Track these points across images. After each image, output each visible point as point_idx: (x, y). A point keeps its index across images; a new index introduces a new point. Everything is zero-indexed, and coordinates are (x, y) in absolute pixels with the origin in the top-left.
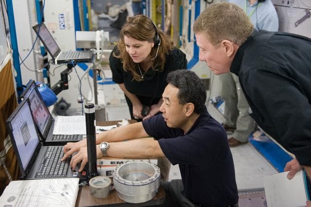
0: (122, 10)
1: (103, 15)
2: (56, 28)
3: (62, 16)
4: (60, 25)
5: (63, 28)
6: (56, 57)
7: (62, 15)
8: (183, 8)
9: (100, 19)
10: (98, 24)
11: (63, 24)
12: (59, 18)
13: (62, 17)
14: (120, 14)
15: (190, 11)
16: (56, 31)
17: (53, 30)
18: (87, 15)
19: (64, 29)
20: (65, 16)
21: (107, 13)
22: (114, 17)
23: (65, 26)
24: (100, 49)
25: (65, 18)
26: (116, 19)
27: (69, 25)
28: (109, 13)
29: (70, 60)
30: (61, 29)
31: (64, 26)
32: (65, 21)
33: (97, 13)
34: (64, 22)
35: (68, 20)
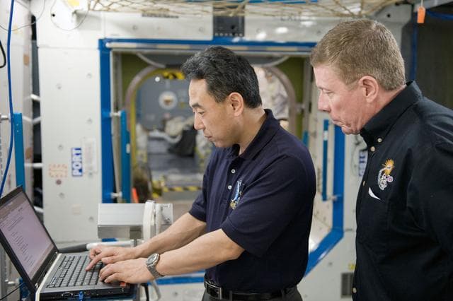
0: (188, 126)
1: (156, 134)
2: (64, 174)
3: (78, 152)
4: (73, 169)
5: (80, 174)
7: (77, 149)
8: (309, 135)
9: (151, 139)
10: (148, 147)
11: (79, 168)
12: (72, 156)
13: (78, 154)
14: (184, 133)
15: (326, 143)
16: (63, 179)
17: (59, 178)
18: (128, 146)
19: (81, 176)
20: (83, 151)
21: (162, 130)
22: (174, 137)
23: (84, 170)
25: (83, 156)
26: (177, 140)
27: (91, 168)
28: (167, 129)
30: (73, 176)
31: (81, 170)
32: (83, 161)
33: (147, 130)
34: (81, 162)
35: (90, 160)
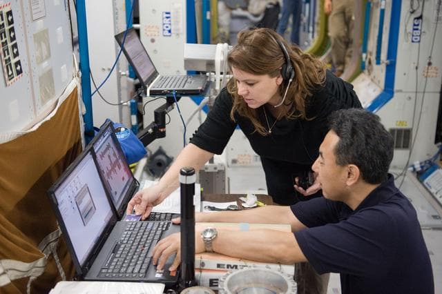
0: (271, 4)
2: (156, 33)
3: (168, 15)
4: (164, 30)
5: (169, 34)
6: (149, 85)
7: (167, 13)
8: (372, 5)
11: (168, 29)
12: (163, 19)
13: (167, 18)
14: (267, 11)
15: (383, 12)
16: (156, 38)
17: (153, 37)
18: (208, 13)
19: (170, 36)
20: (172, 15)
21: (245, 9)
22: (256, 16)
23: (172, 31)
24: (222, 73)
25: (172, 19)
26: (259, 19)
27: (178, 30)
29: (171, 91)
30: (164, 36)
31: (170, 31)
32: (172, 22)
33: (230, 8)
34: (170, 24)
35: (177, 22)
